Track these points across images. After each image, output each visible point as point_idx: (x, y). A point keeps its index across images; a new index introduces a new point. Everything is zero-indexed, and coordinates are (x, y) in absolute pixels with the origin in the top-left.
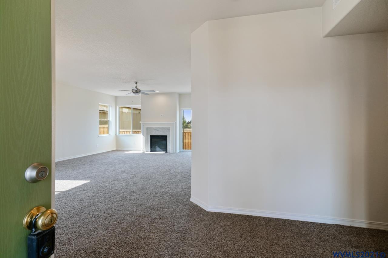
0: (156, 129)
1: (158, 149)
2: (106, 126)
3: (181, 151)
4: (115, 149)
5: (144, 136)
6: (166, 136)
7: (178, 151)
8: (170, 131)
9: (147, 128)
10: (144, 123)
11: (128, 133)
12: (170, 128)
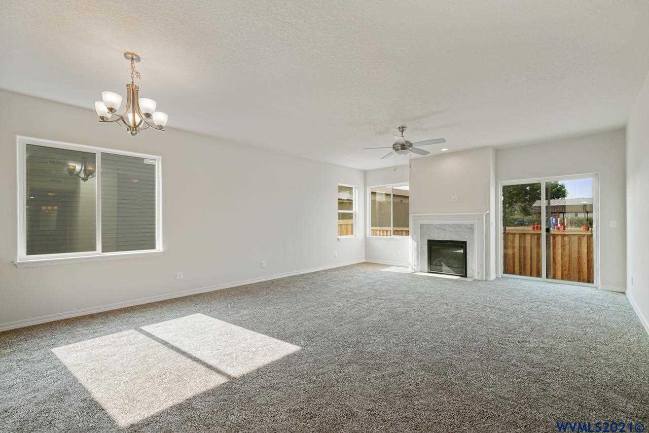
0: (442, 228)
1: (445, 268)
2: (349, 221)
3: (500, 277)
4: (365, 261)
5: (415, 240)
6: (466, 242)
7: (493, 276)
8: (473, 232)
9: (421, 225)
10: (416, 216)
11: (385, 232)
12: (472, 225)
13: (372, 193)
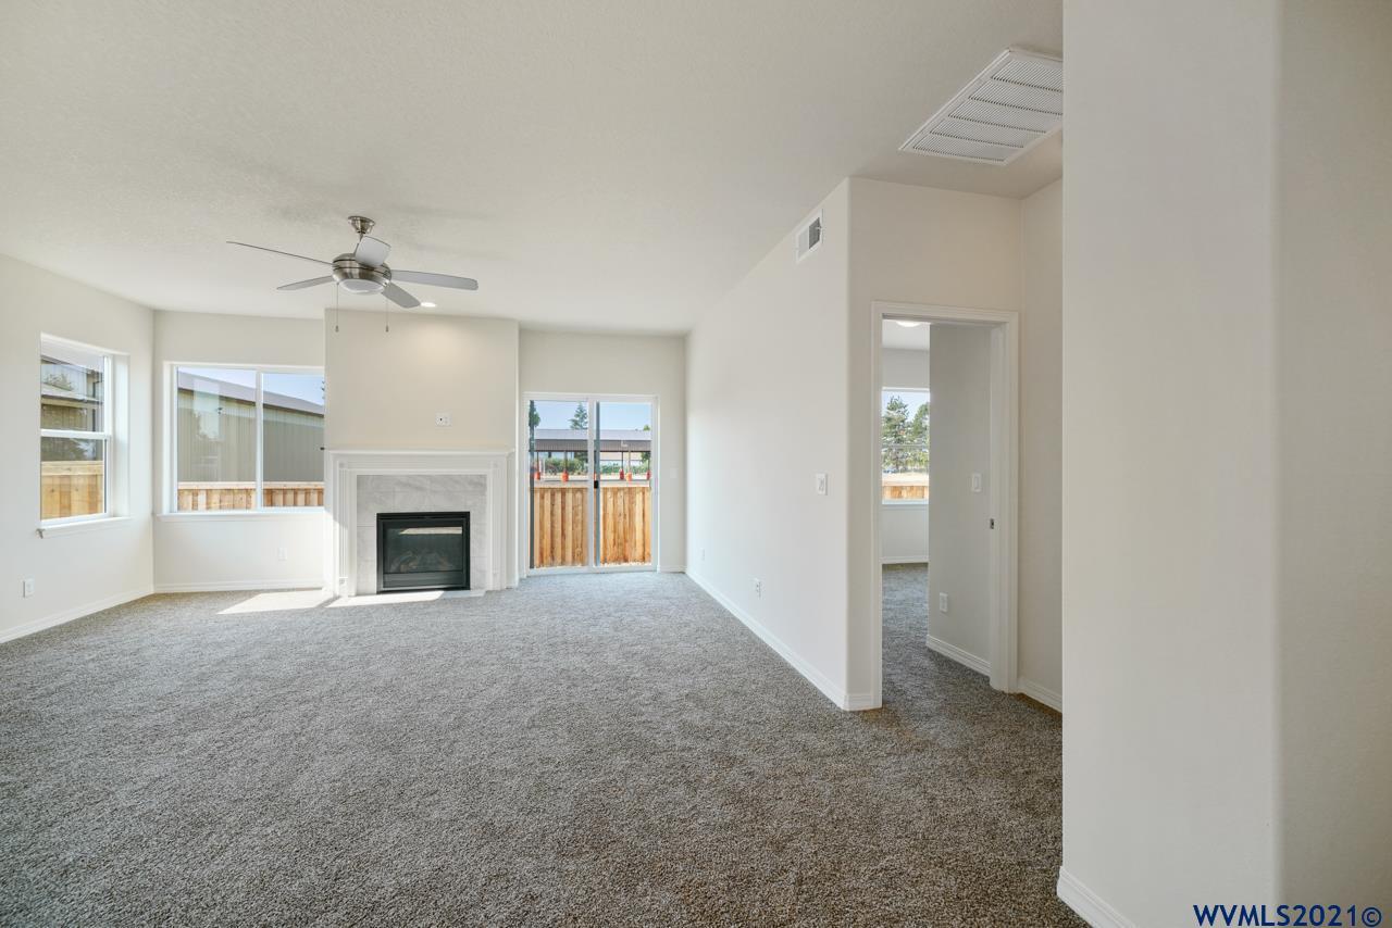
0: (410, 484)
3: (525, 576)
4: (153, 592)
5: (342, 523)
6: (469, 513)
7: (515, 579)
8: (484, 492)
9: (360, 478)
10: (344, 456)
12: (483, 477)
13: (181, 391)
